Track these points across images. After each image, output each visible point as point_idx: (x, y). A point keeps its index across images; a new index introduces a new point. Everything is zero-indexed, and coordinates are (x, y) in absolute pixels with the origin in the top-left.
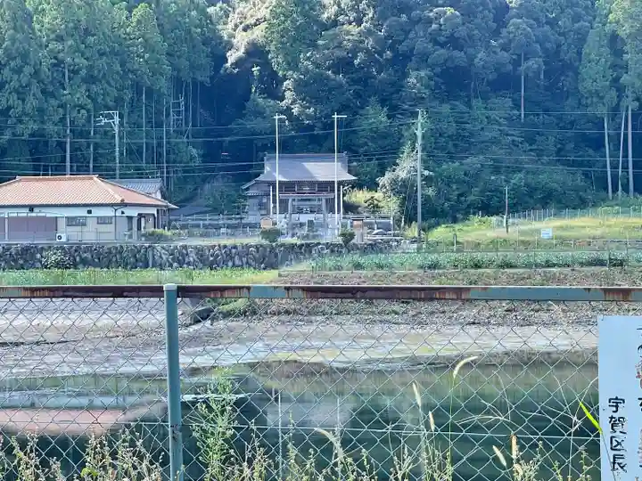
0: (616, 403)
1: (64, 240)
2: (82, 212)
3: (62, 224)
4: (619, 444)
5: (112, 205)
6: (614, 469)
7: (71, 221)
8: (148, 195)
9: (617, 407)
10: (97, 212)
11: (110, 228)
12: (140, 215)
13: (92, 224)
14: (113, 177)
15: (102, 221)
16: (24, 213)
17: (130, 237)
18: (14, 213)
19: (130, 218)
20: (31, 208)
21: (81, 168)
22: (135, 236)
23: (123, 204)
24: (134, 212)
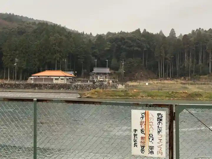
0: (135, 130)
1: (54, 83)
2: (58, 77)
3: (54, 79)
4: (136, 140)
5: (64, 76)
6: (134, 146)
7: (56, 79)
8: (71, 74)
9: (135, 131)
10: (61, 78)
11: (63, 81)
12: (69, 78)
13: (60, 80)
14: (64, 71)
15: (62, 79)
16: (47, 77)
17: (67, 82)
18: (45, 77)
19: (67, 79)
20: (48, 76)
21: (58, 69)
22: (68, 82)
23: (66, 76)
24: (68, 78)
